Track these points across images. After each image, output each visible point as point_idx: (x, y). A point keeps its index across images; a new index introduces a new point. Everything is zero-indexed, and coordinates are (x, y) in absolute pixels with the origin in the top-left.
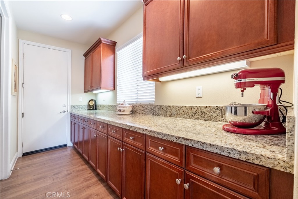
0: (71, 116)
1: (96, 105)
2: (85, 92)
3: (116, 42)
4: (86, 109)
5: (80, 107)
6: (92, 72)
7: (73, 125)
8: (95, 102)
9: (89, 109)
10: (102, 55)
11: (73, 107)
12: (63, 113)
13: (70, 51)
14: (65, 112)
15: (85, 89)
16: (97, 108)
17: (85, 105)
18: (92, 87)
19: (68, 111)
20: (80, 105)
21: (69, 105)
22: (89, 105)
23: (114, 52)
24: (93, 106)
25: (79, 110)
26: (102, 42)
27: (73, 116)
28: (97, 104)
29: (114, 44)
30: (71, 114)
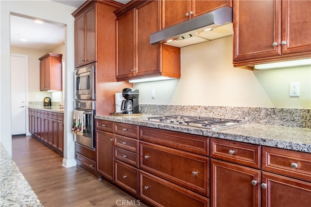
0: (29, 111)
1: (50, 103)
2: (41, 91)
3: (62, 55)
4: (42, 105)
5: (37, 103)
6: (45, 75)
7: (31, 117)
8: (50, 100)
9: (45, 106)
10: (51, 65)
11: (30, 103)
12: (22, 108)
13: (27, 56)
14: (24, 107)
15: (40, 88)
16: (52, 104)
17: (41, 102)
18: (45, 87)
19: (27, 107)
20: (37, 101)
21: (27, 101)
22: (45, 103)
23: (61, 62)
24: (48, 102)
25: (35, 106)
26: (50, 55)
27: (30, 110)
28: (51, 101)
29: (61, 56)
30: (29, 108)
